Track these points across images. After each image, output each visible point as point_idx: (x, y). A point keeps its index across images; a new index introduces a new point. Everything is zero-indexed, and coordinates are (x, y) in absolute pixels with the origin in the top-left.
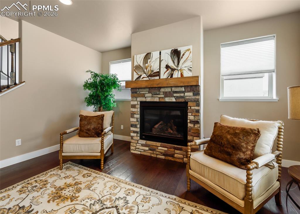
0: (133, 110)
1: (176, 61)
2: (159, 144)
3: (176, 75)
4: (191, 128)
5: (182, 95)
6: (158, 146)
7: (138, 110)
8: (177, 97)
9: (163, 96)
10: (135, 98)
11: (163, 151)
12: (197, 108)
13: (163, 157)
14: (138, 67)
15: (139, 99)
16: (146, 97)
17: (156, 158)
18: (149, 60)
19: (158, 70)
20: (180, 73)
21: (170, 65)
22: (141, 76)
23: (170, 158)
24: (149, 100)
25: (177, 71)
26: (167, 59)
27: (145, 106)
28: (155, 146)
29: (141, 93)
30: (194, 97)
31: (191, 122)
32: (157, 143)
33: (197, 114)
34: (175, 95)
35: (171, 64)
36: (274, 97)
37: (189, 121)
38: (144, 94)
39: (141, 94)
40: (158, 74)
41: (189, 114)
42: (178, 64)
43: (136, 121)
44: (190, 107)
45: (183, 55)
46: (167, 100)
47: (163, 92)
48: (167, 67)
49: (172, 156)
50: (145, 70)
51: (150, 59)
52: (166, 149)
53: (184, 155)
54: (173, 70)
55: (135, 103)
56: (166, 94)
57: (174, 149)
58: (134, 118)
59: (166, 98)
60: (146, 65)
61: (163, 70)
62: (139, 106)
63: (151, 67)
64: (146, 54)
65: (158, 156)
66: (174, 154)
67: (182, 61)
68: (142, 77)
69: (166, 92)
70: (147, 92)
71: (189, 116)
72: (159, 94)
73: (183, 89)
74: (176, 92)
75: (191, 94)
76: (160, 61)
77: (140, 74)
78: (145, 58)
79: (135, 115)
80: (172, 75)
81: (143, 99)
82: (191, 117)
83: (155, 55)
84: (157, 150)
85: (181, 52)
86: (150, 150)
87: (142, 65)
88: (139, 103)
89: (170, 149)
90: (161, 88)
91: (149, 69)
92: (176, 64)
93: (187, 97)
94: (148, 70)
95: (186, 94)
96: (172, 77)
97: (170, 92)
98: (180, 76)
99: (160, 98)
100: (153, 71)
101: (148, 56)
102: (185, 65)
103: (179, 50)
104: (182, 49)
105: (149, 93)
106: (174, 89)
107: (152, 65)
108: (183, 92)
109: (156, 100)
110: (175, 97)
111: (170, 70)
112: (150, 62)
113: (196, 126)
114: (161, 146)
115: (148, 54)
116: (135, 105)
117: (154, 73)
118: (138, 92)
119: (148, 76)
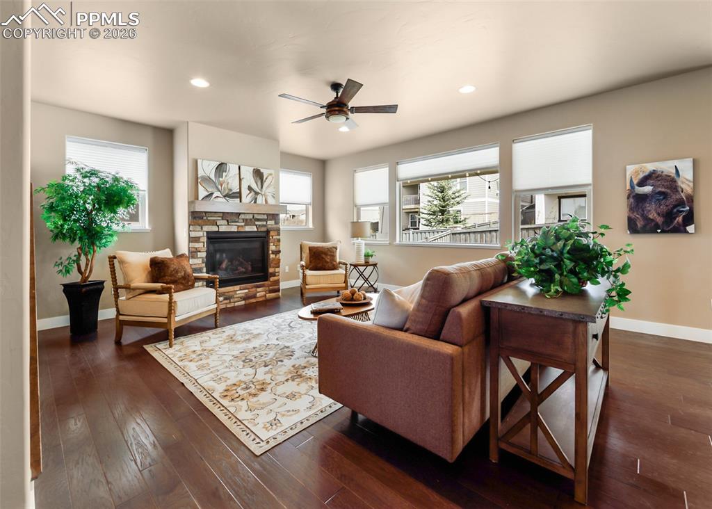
1: (259, 184)
2: (237, 287)
3: (260, 200)
4: (274, 259)
5: (265, 223)
6: (236, 291)
7: (202, 246)
8: (259, 225)
9: (243, 224)
10: (198, 227)
11: (243, 295)
12: (278, 237)
13: (243, 303)
14: (207, 179)
15: (206, 228)
16: (218, 226)
17: (234, 307)
18: (224, 174)
19: (238, 190)
20: (264, 198)
21: (252, 187)
22: (212, 194)
23: (252, 300)
24: (223, 229)
25: (261, 196)
26: (249, 179)
27: (213, 238)
28: (232, 291)
29: (209, 218)
30: (275, 226)
31: (273, 253)
32: (235, 287)
33: (278, 243)
34: (257, 223)
35: (254, 186)
36: (311, 225)
37: (270, 252)
38: (214, 220)
39: (209, 220)
40: (238, 195)
41: (272, 244)
42: (262, 187)
43: (201, 262)
44: (272, 237)
45: (266, 178)
46: (248, 229)
47: (243, 219)
48: (250, 188)
49: (254, 296)
50: (220, 187)
51: (226, 172)
52: (247, 291)
53: (266, 291)
54: (257, 193)
55: (200, 234)
56: (247, 222)
58: (197, 258)
59: (247, 227)
60: (221, 179)
61: (245, 192)
62: (205, 239)
63: (228, 184)
64: (219, 163)
65: (236, 304)
67: (265, 185)
68: (214, 196)
69: (247, 220)
70: (220, 218)
72: (238, 222)
73: (265, 217)
74: (258, 220)
75: (272, 222)
76: (240, 180)
77: (211, 190)
78: (218, 169)
79: (199, 253)
80: (256, 199)
81: (215, 229)
82: (272, 248)
83: (232, 169)
84: (235, 296)
85: (264, 174)
86: (225, 299)
87: (213, 177)
88: (205, 234)
89: (251, 290)
90: (240, 214)
91: (226, 187)
92: (260, 188)
93: (270, 226)
94: (224, 188)
95: (269, 222)
96: (255, 202)
97: (251, 220)
98: (264, 203)
99: (238, 226)
100: (231, 190)
101: (221, 168)
102: (268, 191)
103: (262, 171)
104: (265, 172)
105: (223, 219)
106: (256, 216)
107: (230, 181)
108: (266, 220)
109: (234, 229)
110: (256, 225)
111: (253, 193)
112: (226, 176)
113: (277, 257)
114: (241, 290)
115: (222, 164)
116: (199, 238)
117: (233, 193)
118: (205, 218)
119: (224, 196)
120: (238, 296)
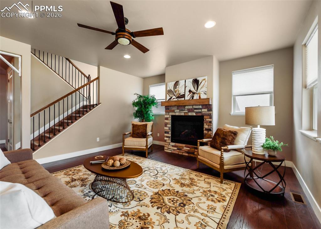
0: (167, 121)
1: (196, 87)
2: (184, 145)
3: (196, 97)
4: (206, 134)
5: (200, 111)
6: (184, 147)
7: (169, 121)
8: (197, 112)
9: (187, 111)
10: (167, 113)
11: (187, 150)
12: (210, 120)
13: (187, 154)
14: (170, 91)
15: (171, 114)
16: (175, 112)
18: (177, 86)
19: (184, 93)
20: (198, 96)
21: (191, 90)
22: (172, 97)
23: (192, 155)
24: (177, 114)
25: (197, 94)
26: (190, 86)
27: (175, 119)
28: (181, 146)
29: (172, 109)
30: (208, 112)
31: (206, 130)
32: (183, 145)
33: (210, 124)
34: (195, 111)
35: (193, 89)
37: (204, 129)
38: (174, 110)
40: (183, 96)
41: (205, 124)
42: (198, 89)
43: (168, 129)
44: (206, 119)
45: (201, 83)
46: (190, 114)
47: (187, 109)
48: (190, 91)
50: (175, 93)
52: (189, 149)
54: (194, 93)
55: (168, 116)
56: (190, 110)
57: (194, 148)
58: (167, 127)
59: (189, 113)
60: (176, 90)
61: (187, 93)
62: (170, 119)
64: (175, 82)
65: (183, 154)
66: (194, 152)
67: (200, 87)
68: (172, 98)
69: (189, 109)
70: (176, 109)
71: (204, 126)
72: (184, 110)
73: (201, 107)
74: (196, 109)
75: (206, 110)
76: (185, 87)
77: (171, 96)
79: (168, 125)
80: (193, 97)
81: (174, 114)
82: (206, 126)
83: (182, 83)
84: (183, 149)
85: (199, 81)
86: (178, 149)
87: (172, 90)
88: (170, 116)
89: (191, 149)
90: (185, 106)
91: (178, 93)
92: (196, 89)
93: (204, 113)
94: (177, 94)
95: (203, 110)
96: (193, 98)
97: (192, 109)
98: (198, 98)
99: (185, 113)
100: (180, 94)
101: (176, 84)
102: (201, 90)
103: (198, 79)
104: (200, 79)
105: (177, 109)
106: (195, 107)
107: (180, 90)
108: (201, 109)
109: (183, 114)
110: (195, 112)
111: (192, 93)
113: (209, 133)
114: (185, 147)
115: (177, 82)
116: (168, 118)
117: (181, 95)
118: (170, 109)
119: (177, 98)
120: (184, 150)
